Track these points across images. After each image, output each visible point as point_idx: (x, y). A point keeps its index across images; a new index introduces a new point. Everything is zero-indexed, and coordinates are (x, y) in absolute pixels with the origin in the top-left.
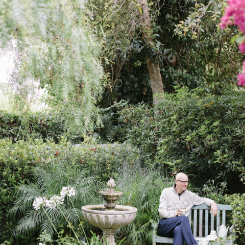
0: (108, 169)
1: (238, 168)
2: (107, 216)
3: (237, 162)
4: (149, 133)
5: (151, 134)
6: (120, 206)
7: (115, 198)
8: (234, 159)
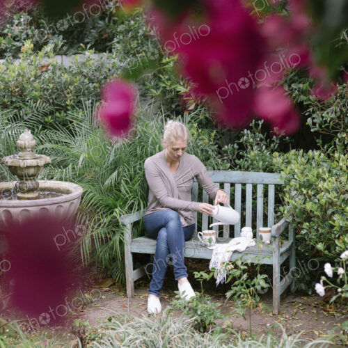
0: (68, 103)
1: (303, 98)
2: (9, 212)
3: (301, 86)
4: (150, 31)
5: (152, 33)
6: (59, 182)
7: (32, 171)
8: (296, 78)
